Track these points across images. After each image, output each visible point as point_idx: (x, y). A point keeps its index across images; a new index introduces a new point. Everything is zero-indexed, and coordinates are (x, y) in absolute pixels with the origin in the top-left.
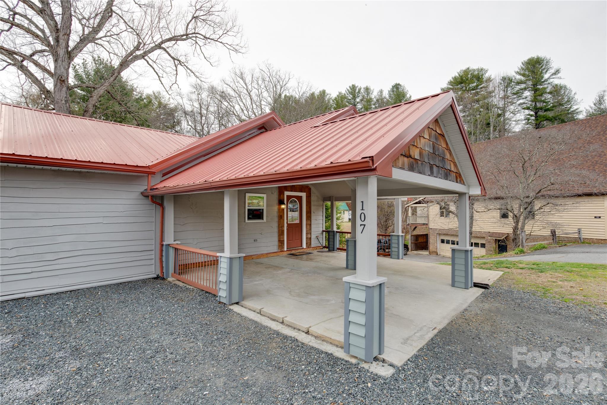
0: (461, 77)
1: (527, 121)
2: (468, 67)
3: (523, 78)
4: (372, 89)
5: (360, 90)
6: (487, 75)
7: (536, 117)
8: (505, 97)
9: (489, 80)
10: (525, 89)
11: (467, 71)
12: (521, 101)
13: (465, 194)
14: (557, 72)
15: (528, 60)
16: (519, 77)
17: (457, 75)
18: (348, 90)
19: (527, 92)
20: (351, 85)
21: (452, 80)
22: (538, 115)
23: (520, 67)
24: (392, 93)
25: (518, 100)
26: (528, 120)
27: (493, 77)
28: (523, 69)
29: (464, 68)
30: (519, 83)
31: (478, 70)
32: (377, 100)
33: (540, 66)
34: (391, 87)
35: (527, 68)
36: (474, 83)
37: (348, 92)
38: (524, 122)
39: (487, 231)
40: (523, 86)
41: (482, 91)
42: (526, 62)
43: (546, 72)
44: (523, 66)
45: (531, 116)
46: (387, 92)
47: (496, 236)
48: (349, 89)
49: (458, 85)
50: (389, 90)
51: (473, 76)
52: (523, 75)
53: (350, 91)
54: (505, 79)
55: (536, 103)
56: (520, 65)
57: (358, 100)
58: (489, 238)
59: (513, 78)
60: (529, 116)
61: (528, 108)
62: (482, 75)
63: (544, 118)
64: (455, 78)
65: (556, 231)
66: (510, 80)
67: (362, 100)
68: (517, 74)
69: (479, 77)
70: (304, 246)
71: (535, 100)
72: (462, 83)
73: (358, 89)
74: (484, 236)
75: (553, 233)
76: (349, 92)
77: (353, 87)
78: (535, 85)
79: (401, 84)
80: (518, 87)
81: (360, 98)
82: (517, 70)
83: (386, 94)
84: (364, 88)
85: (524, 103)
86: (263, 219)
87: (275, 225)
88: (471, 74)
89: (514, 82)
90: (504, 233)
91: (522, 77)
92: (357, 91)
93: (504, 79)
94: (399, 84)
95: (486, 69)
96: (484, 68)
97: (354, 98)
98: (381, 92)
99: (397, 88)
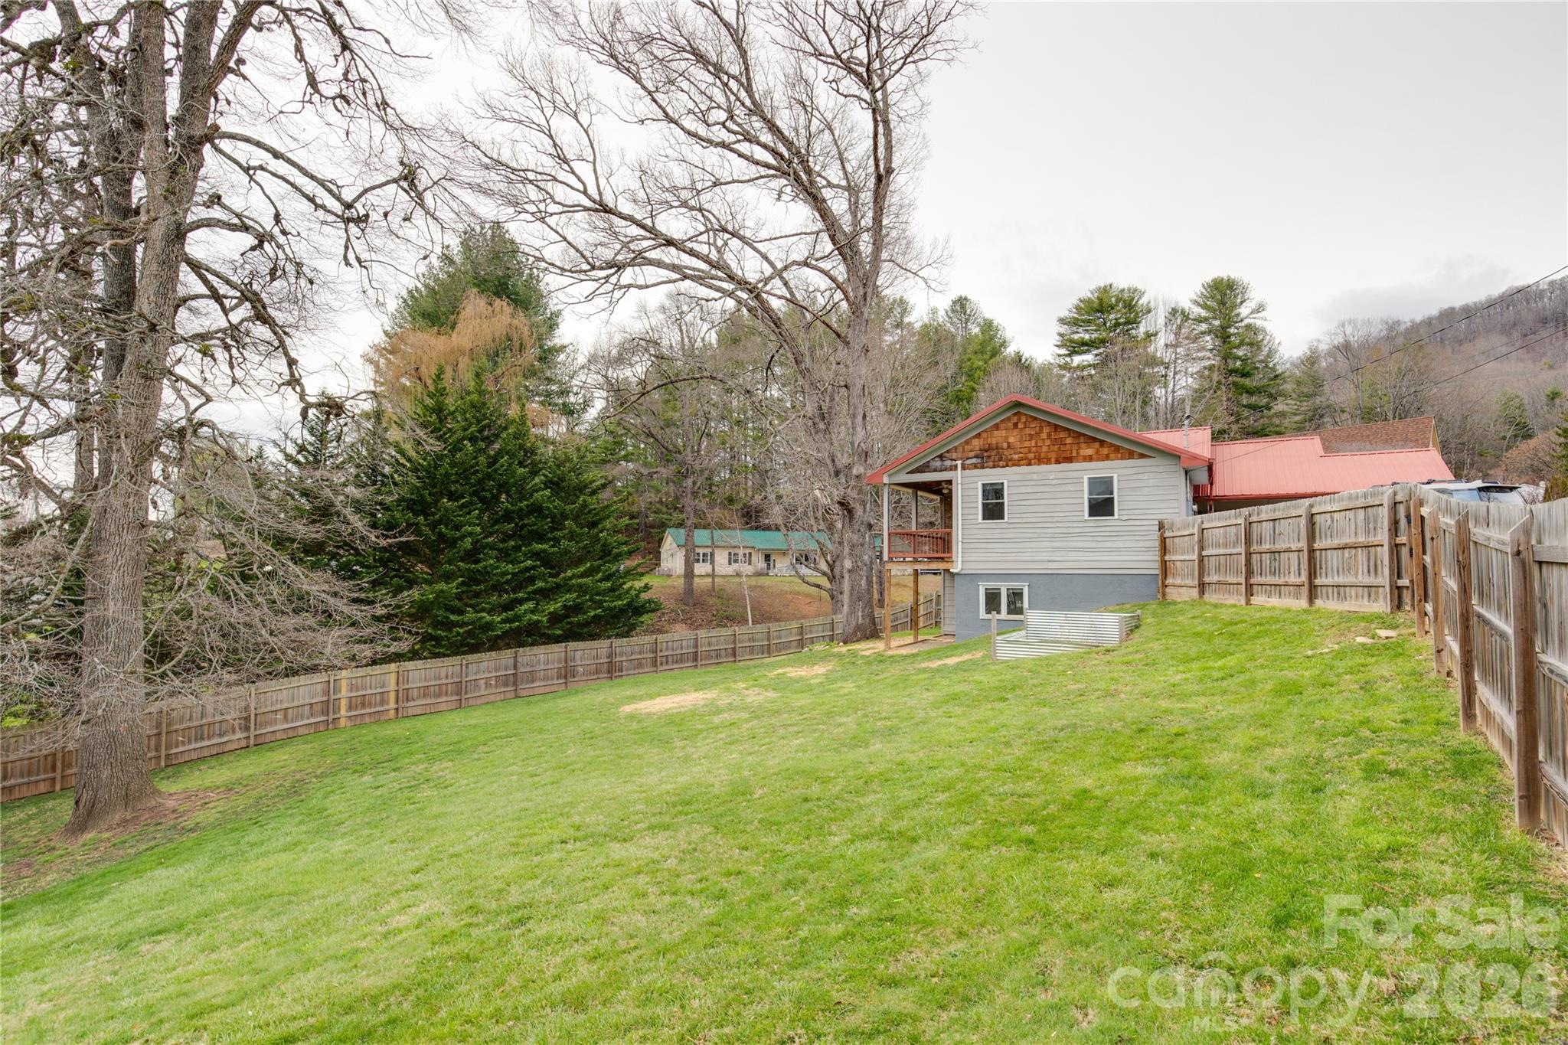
0: (1096, 301)
3: (1204, 313)
4: (912, 302)
6: (1143, 301)
9: (1148, 310)
10: (1208, 333)
11: (1105, 290)
14: (1260, 308)
15: (1213, 281)
16: (1198, 310)
21: (1079, 302)
23: (1200, 293)
24: (953, 315)
27: (1154, 304)
28: (1204, 296)
30: (1200, 320)
31: (1128, 290)
33: (1233, 293)
34: (950, 303)
35: (1212, 296)
40: (1204, 327)
42: (1210, 284)
43: (1243, 304)
44: (1203, 291)
46: (944, 312)
49: (1089, 315)
50: (947, 308)
51: (1120, 299)
52: (1205, 307)
54: (1176, 311)
55: (1226, 361)
56: (1199, 289)
59: (1190, 312)
62: (1136, 300)
64: (1087, 301)
66: (1186, 316)
69: (1130, 304)
71: (1224, 355)
72: (1099, 311)
78: (1224, 327)
80: (1197, 329)
82: (1195, 297)
83: (941, 316)
88: (1116, 296)
89: (1190, 319)
91: (1203, 311)
93: (1174, 312)
94: (966, 299)
95: (1142, 290)
96: (1138, 288)
98: (934, 311)
99: (963, 306)
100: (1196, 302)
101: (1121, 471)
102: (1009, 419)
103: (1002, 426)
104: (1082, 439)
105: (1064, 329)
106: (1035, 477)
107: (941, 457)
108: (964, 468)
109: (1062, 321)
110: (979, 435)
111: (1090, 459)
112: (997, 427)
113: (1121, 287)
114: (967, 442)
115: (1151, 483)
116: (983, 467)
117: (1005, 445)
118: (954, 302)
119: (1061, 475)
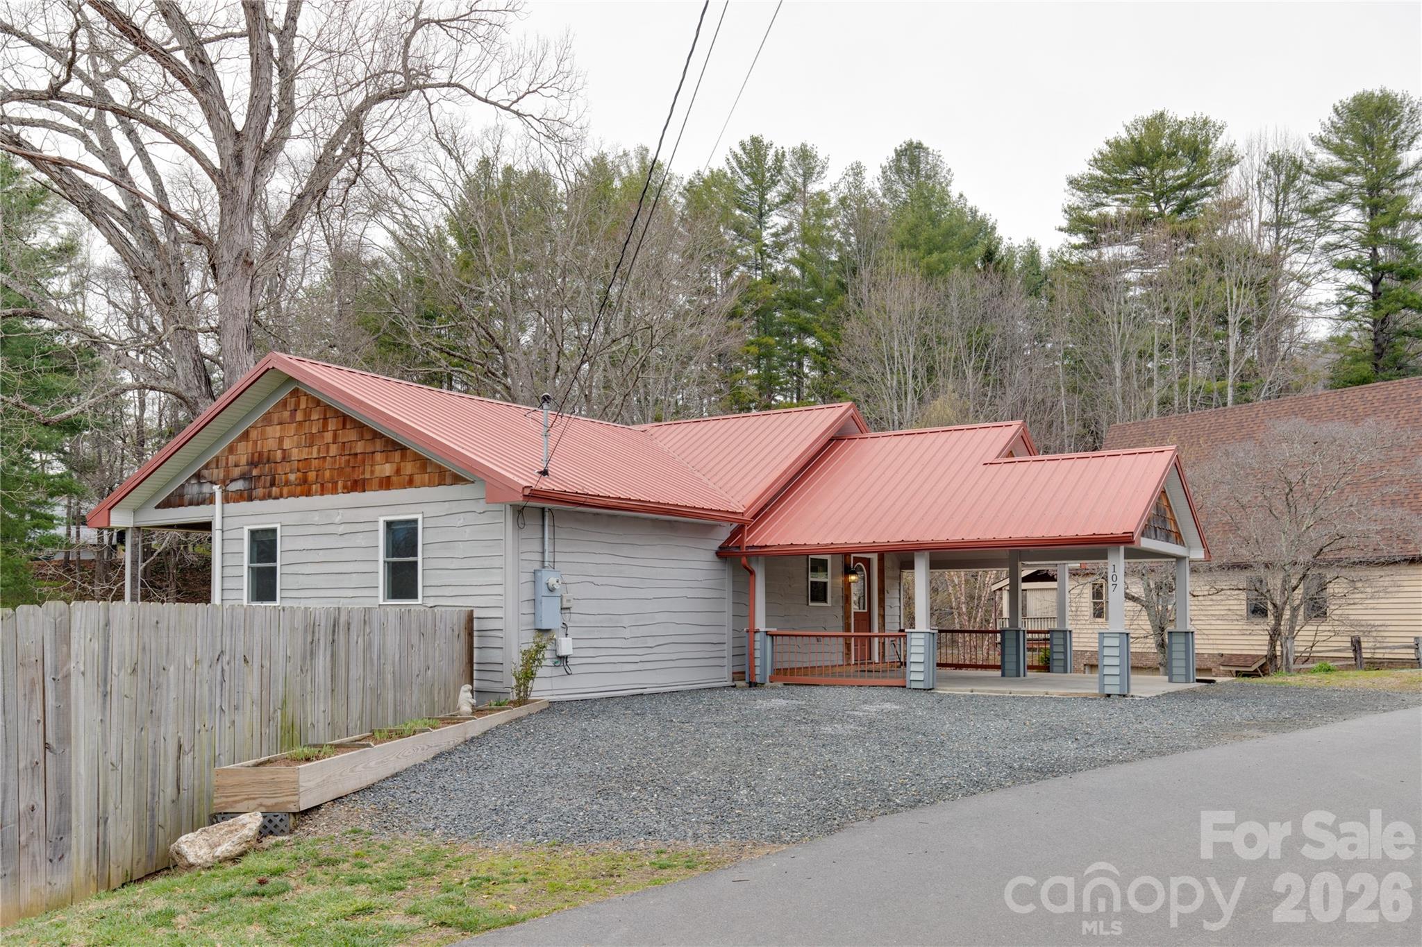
0: (1137, 145)
1: (1344, 308)
2: (1160, 110)
3: (1338, 162)
4: (821, 156)
5: (779, 158)
6: (1220, 144)
7: (1376, 295)
8: (1280, 223)
9: (1229, 160)
10: (1342, 198)
12: (1331, 238)
13: (1185, 558)
15: (1354, 99)
16: (1325, 158)
17: (1124, 135)
18: (735, 156)
19: (1345, 208)
20: (747, 139)
21: (1106, 149)
22: (1381, 288)
23: (1328, 123)
24: (894, 177)
25: (1319, 235)
26: (1350, 306)
27: (1240, 149)
28: (1337, 130)
29: (1148, 114)
30: (1325, 176)
31: (1193, 123)
32: (843, 201)
33: (1391, 123)
34: (892, 155)
35: (1351, 129)
36: (1181, 165)
37: (734, 164)
38: (1335, 311)
39: (1216, 652)
40: (1335, 188)
41: (1207, 194)
42: (1347, 107)
43: (1410, 143)
44: (1336, 120)
45: (1360, 291)
46: (879, 172)
47: (1238, 664)
48: (740, 152)
49: (1125, 172)
50: (885, 164)
51: (1178, 142)
52: (1339, 151)
53: (745, 158)
54: (1280, 161)
55: (1375, 250)
56: (1328, 115)
57: (773, 196)
58: (1221, 668)
59: (1307, 162)
60: (1351, 294)
61: (1351, 265)
62: (1207, 142)
63: (1398, 300)
64: (1116, 145)
65: (1362, 639)
67: (787, 199)
68: (1317, 144)
69: (1196, 150)
70: (876, 658)
71: (1372, 239)
72: (1139, 164)
73: (771, 152)
74: (1209, 664)
75: (1356, 645)
76: (739, 162)
77: (756, 148)
78: (1374, 188)
79: (925, 145)
80: (1320, 193)
81: (782, 188)
82: (1318, 131)
83: (872, 180)
84: (794, 152)
85: (1337, 246)
86: (825, 600)
87: (840, 613)
88: (1171, 136)
89: (1307, 173)
90: (1258, 656)
91: (1333, 158)
92: (770, 160)
93: (1275, 162)
94: (919, 146)
95: (1219, 124)
96: (1212, 118)
97: (762, 187)
99: (914, 162)
100: (1323, 143)
101: (431, 510)
102: (284, 403)
103: (275, 418)
104: (379, 445)
105: (1077, 199)
106: (316, 518)
107: (198, 476)
108: (227, 499)
109: (1074, 183)
110: (246, 436)
111: (386, 484)
112: (267, 419)
113: (1181, 118)
114: (231, 449)
115: (468, 533)
116: (250, 499)
117: (279, 454)
118: (899, 154)
119: (351, 515)
